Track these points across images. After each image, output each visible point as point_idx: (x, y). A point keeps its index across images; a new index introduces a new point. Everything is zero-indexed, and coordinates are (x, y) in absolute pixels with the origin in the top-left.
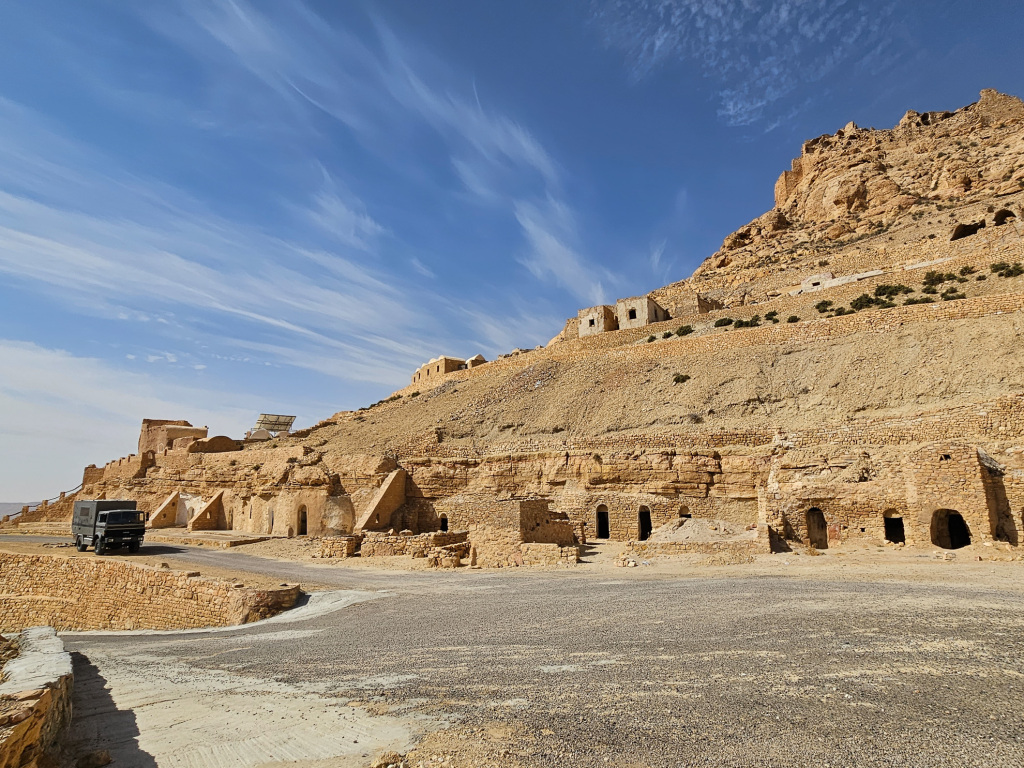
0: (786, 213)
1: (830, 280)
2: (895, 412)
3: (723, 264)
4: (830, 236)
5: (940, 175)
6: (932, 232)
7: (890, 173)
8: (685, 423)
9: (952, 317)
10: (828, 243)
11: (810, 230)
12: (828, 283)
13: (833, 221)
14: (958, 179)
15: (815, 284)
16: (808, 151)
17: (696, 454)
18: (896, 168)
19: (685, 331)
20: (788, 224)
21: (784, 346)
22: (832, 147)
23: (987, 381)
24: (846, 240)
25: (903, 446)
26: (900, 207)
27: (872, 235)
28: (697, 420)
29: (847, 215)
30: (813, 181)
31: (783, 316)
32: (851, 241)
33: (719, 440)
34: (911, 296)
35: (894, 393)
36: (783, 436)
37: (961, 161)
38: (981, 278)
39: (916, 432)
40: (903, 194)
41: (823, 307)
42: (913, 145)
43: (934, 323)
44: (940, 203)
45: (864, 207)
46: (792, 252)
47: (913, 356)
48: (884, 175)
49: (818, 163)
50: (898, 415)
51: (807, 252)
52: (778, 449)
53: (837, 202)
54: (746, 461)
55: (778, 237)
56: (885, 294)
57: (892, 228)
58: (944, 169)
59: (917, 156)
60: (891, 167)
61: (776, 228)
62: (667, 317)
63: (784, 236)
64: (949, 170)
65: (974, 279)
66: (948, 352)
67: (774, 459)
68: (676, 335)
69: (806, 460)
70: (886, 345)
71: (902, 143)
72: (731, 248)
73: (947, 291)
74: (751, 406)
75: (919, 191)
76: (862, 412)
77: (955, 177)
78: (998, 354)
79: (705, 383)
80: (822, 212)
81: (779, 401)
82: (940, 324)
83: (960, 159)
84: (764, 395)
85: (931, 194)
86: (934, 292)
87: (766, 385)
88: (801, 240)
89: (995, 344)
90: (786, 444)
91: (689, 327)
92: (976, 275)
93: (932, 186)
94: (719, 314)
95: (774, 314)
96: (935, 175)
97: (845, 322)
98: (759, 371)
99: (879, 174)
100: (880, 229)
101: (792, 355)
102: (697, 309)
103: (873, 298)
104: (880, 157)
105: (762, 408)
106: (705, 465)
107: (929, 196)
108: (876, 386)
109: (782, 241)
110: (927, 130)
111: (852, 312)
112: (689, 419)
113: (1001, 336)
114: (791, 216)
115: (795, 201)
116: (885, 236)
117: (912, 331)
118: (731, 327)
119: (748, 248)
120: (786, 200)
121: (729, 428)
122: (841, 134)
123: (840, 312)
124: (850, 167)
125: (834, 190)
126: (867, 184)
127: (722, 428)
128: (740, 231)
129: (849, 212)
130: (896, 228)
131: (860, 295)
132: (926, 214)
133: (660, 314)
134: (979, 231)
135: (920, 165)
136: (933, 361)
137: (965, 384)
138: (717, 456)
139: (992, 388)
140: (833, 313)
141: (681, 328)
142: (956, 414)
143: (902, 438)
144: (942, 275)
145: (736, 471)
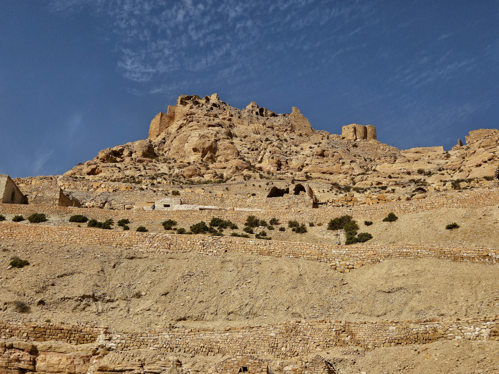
0: (155, 146)
1: (179, 205)
2: (209, 325)
3: (93, 172)
4: (185, 174)
5: (265, 153)
6: (254, 192)
7: (235, 140)
8: (9, 310)
9: (261, 253)
10: (182, 179)
11: (171, 165)
12: (176, 207)
13: (189, 163)
14: (275, 161)
15: (166, 206)
16: (182, 102)
17: (11, 347)
18: (238, 139)
19: (38, 219)
20: (155, 156)
21: (128, 251)
22: (199, 106)
23: (279, 307)
24: (196, 181)
25: (210, 357)
26: (237, 168)
27: (215, 182)
28: (23, 308)
29: (200, 162)
30: (181, 127)
31: (133, 226)
32: (199, 183)
33: (41, 333)
34: (235, 231)
35: (211, 308)
36: (108, 337)
37: (278, 148)
38: (282, 229)
39: (222, 346)
40: (240, 159)
41: (169, 225)
42: (252, 126)
43: (248, 255)
44: (262, 173)
45: (213, 159)
46: (153, 178)
47: (230, 279)
48: (230, 141)
49: (187, 115)
50: (211, 327)
51: (165, 182)
52: (100, 350)
53: (195, 150)
54: (64, 359)
55: (145, 163)
56: (218, 226)
57: (229, 182)
58: (268, 150)
59: (253, 135)
60: (236, 137)
61: (145, 155)
62: (24, 200)
63: (150, 164)
64: (270, 152)
65: (278, 229)
66: (255, 279)
67: (94, 360)
68: (27, 221)
69: (124, 364)
70: (212, 267)
71: (246, 122)
72: (103, 161)
73: (260, 233)
74: (84, 302)
75: (251, 160)
76: (183, 321)
77: (273, 158)
78: (287, 287)
79: (43, 272)
80: (182, 154)
81: (112, 301)
82: (253, 256)
83: (277, 147)
84: (99, 294)
85: (258, 165)
86: (251, 232)
87: (104, 284)
88: (162, 171)
89: (286, 279)
90: (110, 344)
91: (43, 215)
92: (280, 226)
93: (259, 160)
94: (76, 211)
95: (127, 222)
96: (262, 152)
97: (183, 240)
98: (100, 269)
99: (228, 138)
100: (221, 179)
101: (134, 260)
102: (57, 202)
103: (208, 226)
104: (230, 126)
105: (94, 306)
106: (18, 360)
107: (256, 166)
108: (198, 300)
109: (147, 168)
110: (262, 120)
111: (191, 234)
112: (14, 307)
113: (290, 273)
114: (159, 150)
115: (164, 139)
116: (223, 186)
117: (232, 259)
118: (84, 225)
119: (118, 165)
120: (157, 136)
121: (56, 321)
122: (208, 100)
123: (182, 232)
124: (209, 126)
125: (194, 140)
126: (219, 143)
127: (48, 321)
128: (115, 149)
129: (202, 160)
130: (232, 182)
131: (200, 221)
132: (252, 179)
133: (18, 197)
134: (285, 195)
135: (254, 142)
136: (244, 286)
137: (264, 308)
138: (34, 351)
139: (281, 314)
140: (176, 232)
141: (35, 215)
142: (254, 333)
143: (210, 350)
144: (259, 220)
145: (51, 369)
